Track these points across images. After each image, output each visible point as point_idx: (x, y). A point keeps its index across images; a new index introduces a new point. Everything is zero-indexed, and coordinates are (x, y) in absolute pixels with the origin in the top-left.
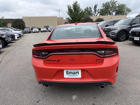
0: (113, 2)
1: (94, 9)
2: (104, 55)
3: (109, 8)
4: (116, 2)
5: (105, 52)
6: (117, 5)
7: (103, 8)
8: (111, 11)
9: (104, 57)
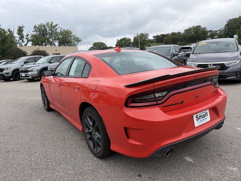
0: (51, 25)
1: (18, 34)
3: (46, 34)
4: (56, 25)
6: (59, 30)
7: (35, 33)
8: (51, 40)
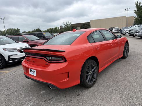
2: (51, 61)
5: (51, 58)
9: (51, 63)
